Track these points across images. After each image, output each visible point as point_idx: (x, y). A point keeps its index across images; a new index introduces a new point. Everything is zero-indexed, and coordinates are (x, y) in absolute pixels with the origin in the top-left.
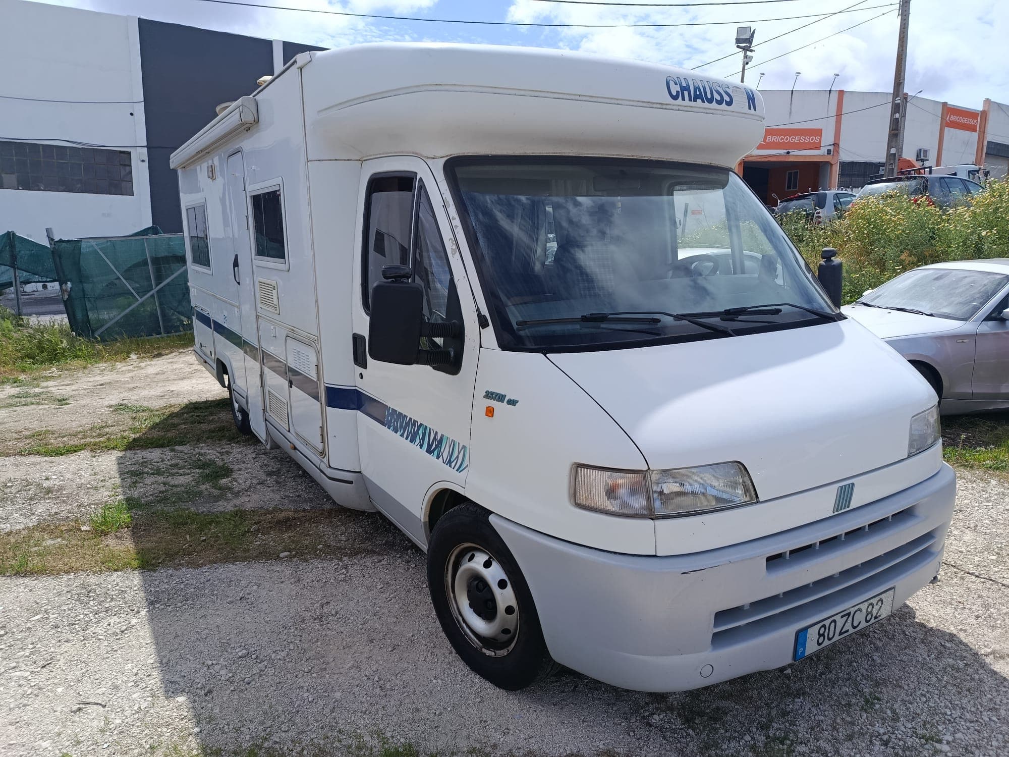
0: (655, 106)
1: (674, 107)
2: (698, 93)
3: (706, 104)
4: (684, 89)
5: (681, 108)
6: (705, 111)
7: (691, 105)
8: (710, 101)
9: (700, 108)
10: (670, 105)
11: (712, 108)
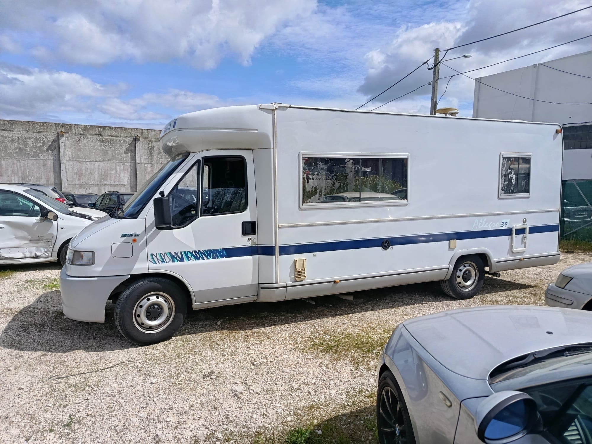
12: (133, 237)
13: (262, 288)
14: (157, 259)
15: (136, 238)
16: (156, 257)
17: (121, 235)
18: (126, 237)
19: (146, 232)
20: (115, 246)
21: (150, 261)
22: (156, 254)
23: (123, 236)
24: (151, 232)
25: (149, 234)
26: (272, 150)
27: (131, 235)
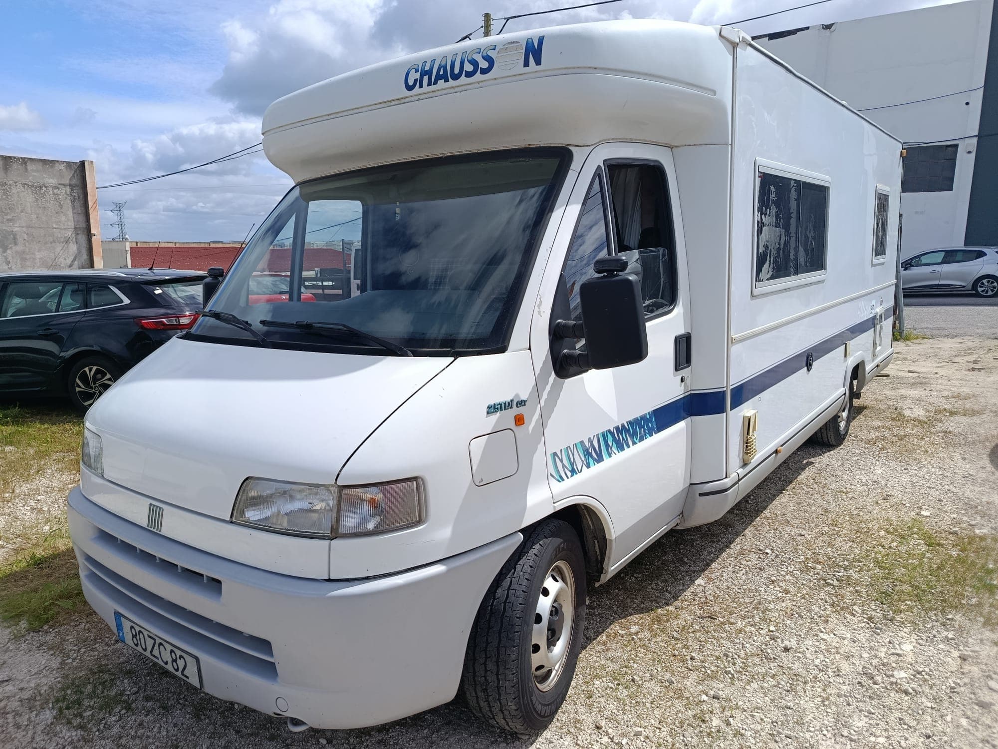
0: (393, 103)
1: (413, 98)
2: (442, 73)
3: (452, 83)
4: (424, 73)
5: (421, 97)
6: (453, 91)
7: (433, 90)
8: (456, 77)
9: (444, 89)
10: (407, 97)
11: (460, 84)
12: (515, 411)
13: (700, 495)
14: (564, 466)
15: (521, 410)
16: (561, 461)
17: (485, 410)
18: (498, 414)
19: (537, 389)
20: (478, 446)
21: (552, 475)
22: (561, 450)
23: (492, 409)
24: (548, 388)
25: (545, 395)
26: (730, 146)
27: (508, 405)
